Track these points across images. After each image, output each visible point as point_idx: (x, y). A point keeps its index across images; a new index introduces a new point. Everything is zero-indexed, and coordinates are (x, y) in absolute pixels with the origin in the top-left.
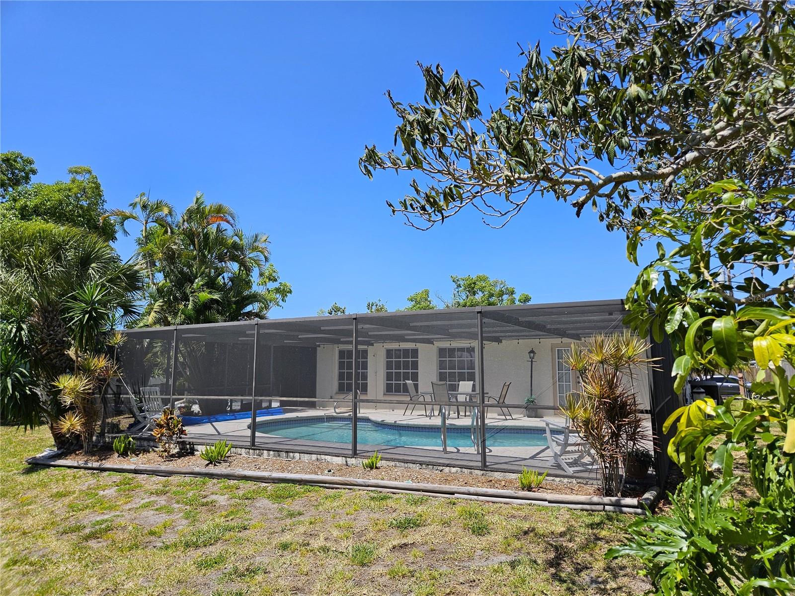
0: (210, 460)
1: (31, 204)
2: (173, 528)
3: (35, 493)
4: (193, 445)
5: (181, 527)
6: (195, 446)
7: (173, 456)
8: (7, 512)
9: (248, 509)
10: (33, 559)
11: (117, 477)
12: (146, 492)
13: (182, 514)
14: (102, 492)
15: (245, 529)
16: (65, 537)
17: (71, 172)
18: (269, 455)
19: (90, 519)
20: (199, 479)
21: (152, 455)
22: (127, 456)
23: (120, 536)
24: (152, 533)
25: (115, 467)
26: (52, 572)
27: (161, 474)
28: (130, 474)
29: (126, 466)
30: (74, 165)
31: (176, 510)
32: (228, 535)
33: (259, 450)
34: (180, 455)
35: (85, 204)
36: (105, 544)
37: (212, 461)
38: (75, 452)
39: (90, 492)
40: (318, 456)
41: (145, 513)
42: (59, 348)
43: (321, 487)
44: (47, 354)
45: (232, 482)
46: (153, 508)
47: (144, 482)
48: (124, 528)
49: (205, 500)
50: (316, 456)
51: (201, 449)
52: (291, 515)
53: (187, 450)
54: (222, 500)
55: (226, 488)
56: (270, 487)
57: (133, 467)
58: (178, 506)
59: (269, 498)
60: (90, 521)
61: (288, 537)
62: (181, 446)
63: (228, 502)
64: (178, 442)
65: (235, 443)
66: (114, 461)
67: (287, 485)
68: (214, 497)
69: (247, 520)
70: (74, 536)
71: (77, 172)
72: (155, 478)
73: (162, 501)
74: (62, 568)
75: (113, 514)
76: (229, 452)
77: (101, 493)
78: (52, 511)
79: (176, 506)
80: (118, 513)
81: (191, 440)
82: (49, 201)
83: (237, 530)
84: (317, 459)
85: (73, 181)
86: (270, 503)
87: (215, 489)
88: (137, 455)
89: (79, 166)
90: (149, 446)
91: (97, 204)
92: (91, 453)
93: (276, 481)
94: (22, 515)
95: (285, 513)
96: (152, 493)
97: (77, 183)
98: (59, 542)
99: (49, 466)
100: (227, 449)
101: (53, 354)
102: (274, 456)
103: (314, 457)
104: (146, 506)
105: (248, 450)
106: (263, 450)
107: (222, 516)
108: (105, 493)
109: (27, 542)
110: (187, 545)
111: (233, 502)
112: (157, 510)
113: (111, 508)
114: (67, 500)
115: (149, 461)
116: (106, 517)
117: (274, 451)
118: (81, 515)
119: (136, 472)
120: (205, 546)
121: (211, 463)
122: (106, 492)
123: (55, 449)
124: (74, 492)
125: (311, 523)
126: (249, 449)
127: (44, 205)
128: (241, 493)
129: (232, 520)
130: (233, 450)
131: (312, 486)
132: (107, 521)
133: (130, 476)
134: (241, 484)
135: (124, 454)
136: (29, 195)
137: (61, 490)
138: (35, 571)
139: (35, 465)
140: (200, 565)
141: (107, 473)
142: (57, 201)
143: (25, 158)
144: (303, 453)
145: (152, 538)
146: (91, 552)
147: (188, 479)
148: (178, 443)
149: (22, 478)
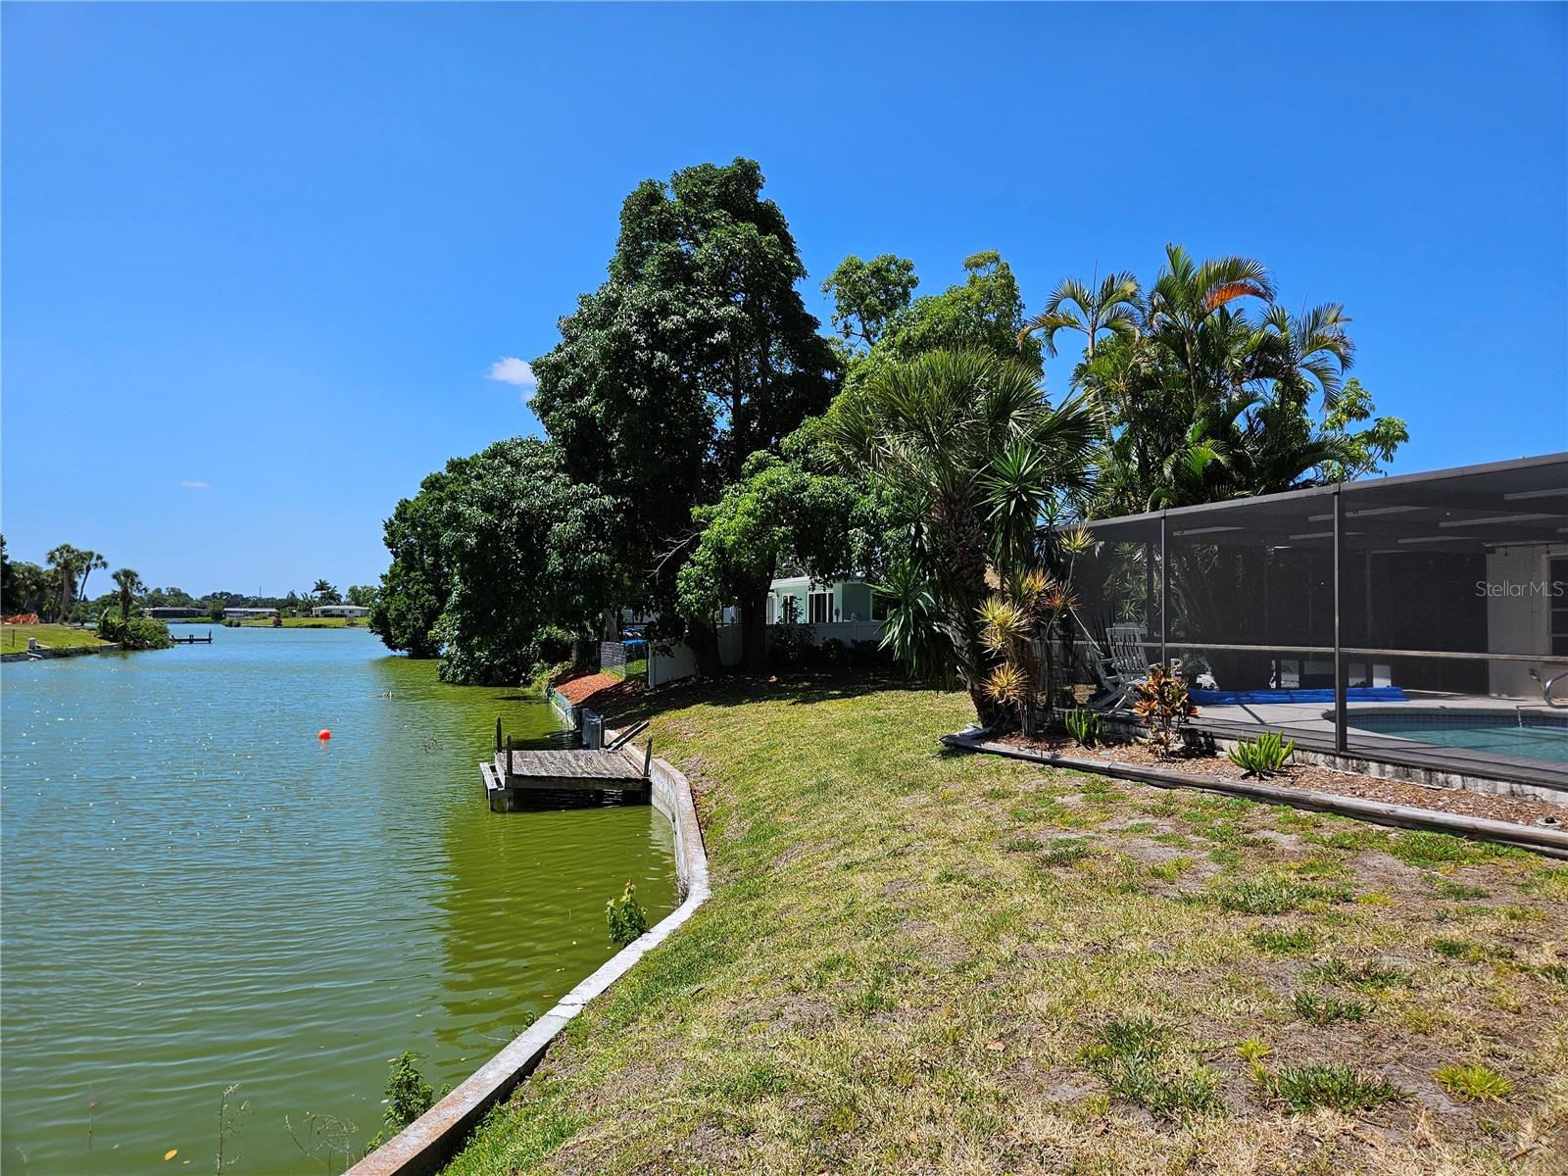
0: (1250, 768)
1: (916, 334)
2: (1195, 873)
3: (960, 787)
4: (1213, 738)
5: (1210, 874)
6: (1215, 740)
7: (1173, 754)
8: (926, 809)
9: (1346, 867)
10: (974, 877)
11: (1082, 779)
12: (1134, 808)
13: (1206, 854)
14: (1060, 798)
15: (1347, 901)
16: (1013, 855)
17: (968, 266)
18: (1383, 772)
19: (1049, 836)
20: (1231, 800)
21: (1135, 749)
22: (1094, 746)
23: (1102, 869)
24: (1158, 874)
25: (1076, 761)
26: (1002, 902)
27: (1156, 783)
28: (1102, 777)
29: (1094, 762)
30: (971, 255)
31: (1195, 844)
32: (1309, 904)
33: (1358, 759)
34: (1187, 754)
35: (991, 318)
36: (1079, 877)
37: (1253, 770)
38: (1010, 733)
39: (1040, 796)
40: (1515, 786)
41: (1137, 841)
42: (973, 561)
43: (1529, 850)
44: (957, 572)
45: (1302, 814)
46: (1151, 835)
47: (1128, 792)
48: (1107, 858)
49: (1251, 837)
50: (1508, 785)
51: (1229, 747)
52: (1458, 893)
53: (1201, 746)
54: (1286, 841)
55: (1291, 822)
56: (1394, 834)
57: (1106, 765)
58: (1197, 839)
59: (1394, 854)
60: (1050, 840)
61: (1457, 932)
62: (1188, 739)
63: (1301, 848)
64: (1182, 729)
65: (1299, 742)
66: (1073, 754)
67: (1437, 835)
68: (1267, 834)
69: (1349, 885)
70: (1026, 856)
71: (977, 265)
72: (1145, 788)
73: (1166, 826)
74: (1017, 899)
75: (1083, 833)
76: (1290, 758)
77: (1059, 800)
78: (989, 817)
79: (1192, 837)
80: (1091, 834)
81: (1207, 729)
82: (940, 322)
83: (1329, 899)
84: (1513, 793)
85: (972, 282)
86: (1399, 865)
87: (1268, 820)
88: (1109, 746)
89: (980, 253)
90: (1128, 733)
91: (1010, 315)
92: (1034, 737)
93: (1407, 825)
94: (947, 817)
95: (1439, 886)
96: (1145, 811)
97: (978, 284)
98: (1007, 862)
99: (974, 751)
100: (1284, 751)
101: (965, 571)
102: (1397, 776)
103: (1503, 787)
104: (1139, 830)
105: (1332, 758)
106: (1368, 760)
107: (1291, 868)
108: (1064, 800)
109: (959, 854)
110: (1227, 905)
111: (1310, 847)
112: (1159, 839)
113: (1079, 824)
114: (1008, 804)
115: (1131, 758)
116: (1073, 836)
117: (1394, 765)
118: (1033, 828)
119: (1111, 773)
120: (1264, 913)
121: (1253, 773)
122: (1066, 799)
123: (980, 726)
124: (1016, 794)
125: (1513, 916)
126: (1334, 755)
127: (934, 331)
128: (1327, 836)
129: (1313, 879)
130: (1298, 754)
131: (1505, 846)
132: (1075, 842)
133: (1104, 779)
134: (1325, 819)
135: (1088, 742)
136: (912, 320)
137: (997, 788)
138: (978, 896)
139: (955, 748)
140: (1260, 943)
141: (1063, 771)
142: (950, 320)
143: (900, 263)
144: (1471, 776)
145: (1159, 882)
146: (1058, 884)
147: (1209, 797)
148: (1182, 732)
149: (938, 764)
